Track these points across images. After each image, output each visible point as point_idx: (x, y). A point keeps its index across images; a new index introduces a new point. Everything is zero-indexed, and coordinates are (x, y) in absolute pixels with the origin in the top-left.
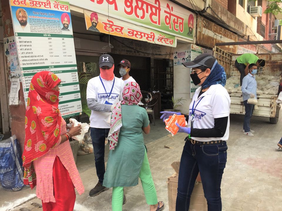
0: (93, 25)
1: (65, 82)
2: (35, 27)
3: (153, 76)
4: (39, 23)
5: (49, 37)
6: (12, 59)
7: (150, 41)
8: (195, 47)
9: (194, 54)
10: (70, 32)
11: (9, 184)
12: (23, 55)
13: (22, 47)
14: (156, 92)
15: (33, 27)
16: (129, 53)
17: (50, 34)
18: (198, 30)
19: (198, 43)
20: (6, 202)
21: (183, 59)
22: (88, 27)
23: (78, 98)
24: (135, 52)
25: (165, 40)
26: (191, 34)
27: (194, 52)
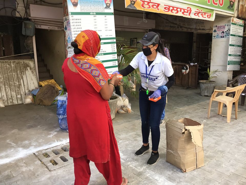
0: (131, 3)
1: (105, 51)
2: (84, 7)
3: (195, 50)
4: (87, 3)
5: (94, 15)
6: (69, 34)
7: (187, 16)
8: (236, 20)
9: (234, 27)
10: (112, 10)
11: (64, 127)
12: (75, 30)
13: (74, 24)
14: (193, 64)
15: (83, 7)
16: (172, 28)
17: (95, 13)
18: (241, 3)
19: (240, 16)
20: (61, 139)
21: (222, 33)
22: (126, 5)
23: (116, 65)
24: (178, 27)
25: (202, 14)
26: (232, 8)
27: (234, 25)
